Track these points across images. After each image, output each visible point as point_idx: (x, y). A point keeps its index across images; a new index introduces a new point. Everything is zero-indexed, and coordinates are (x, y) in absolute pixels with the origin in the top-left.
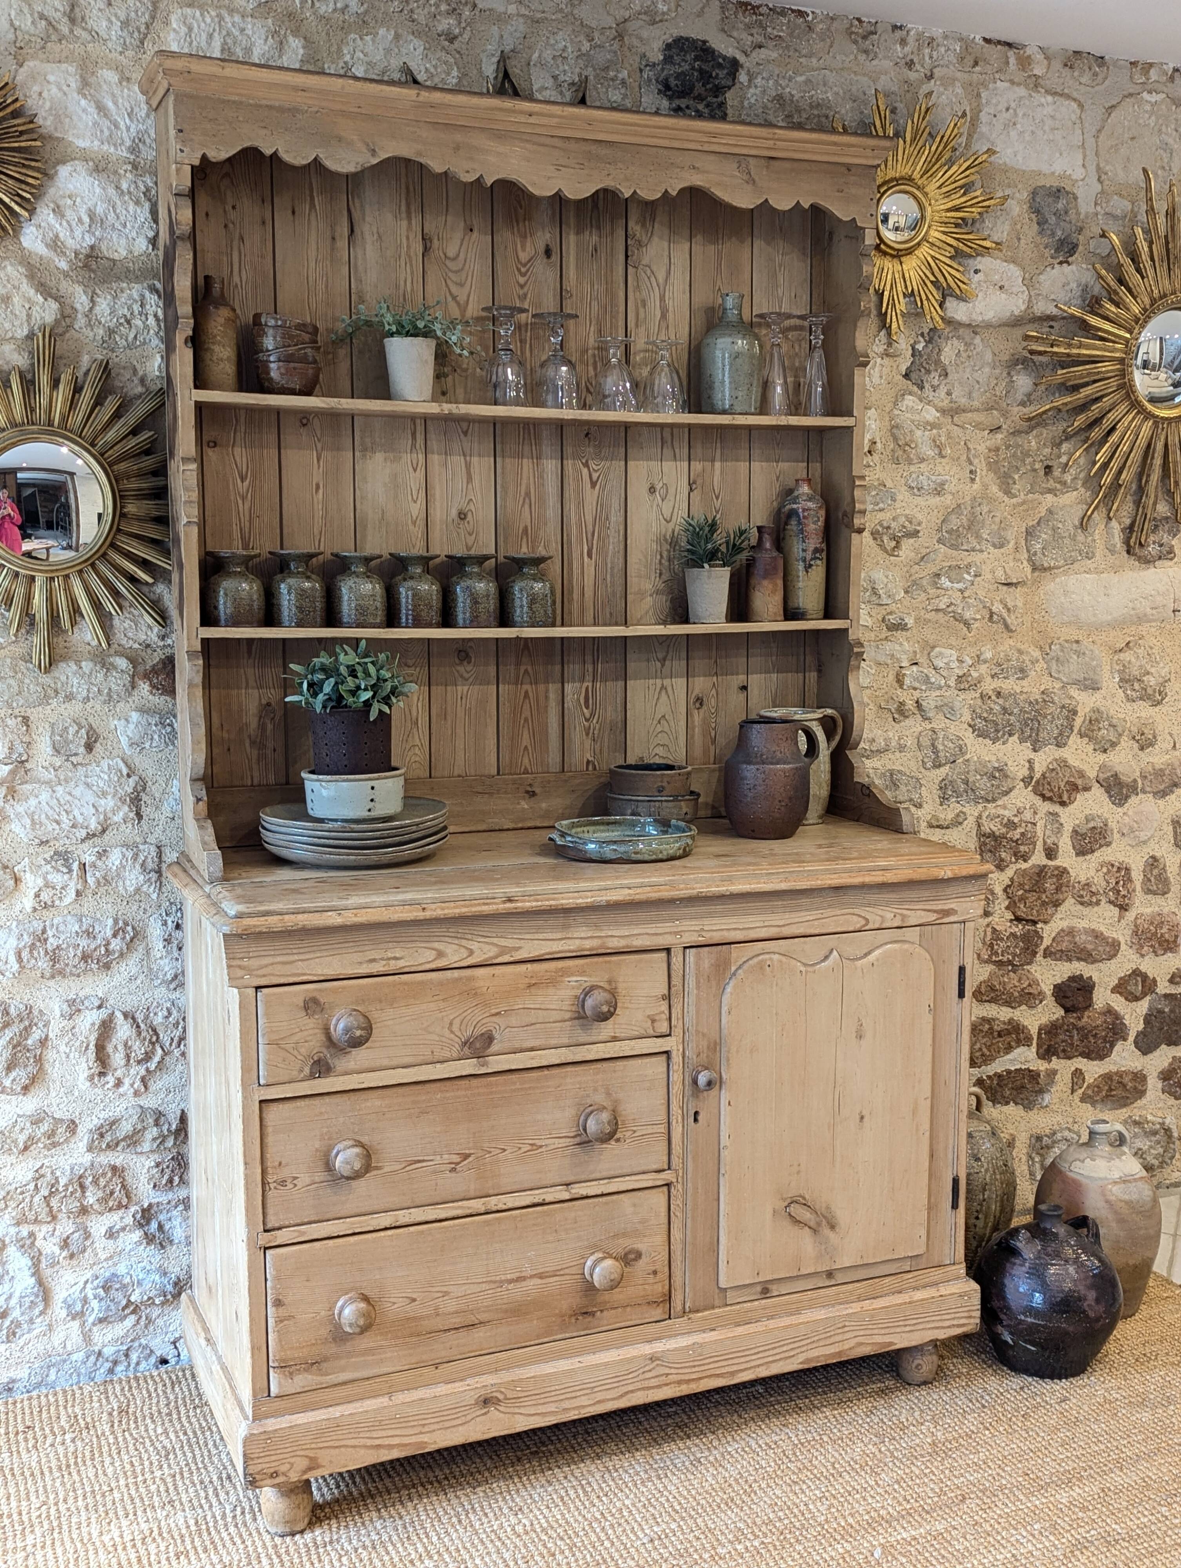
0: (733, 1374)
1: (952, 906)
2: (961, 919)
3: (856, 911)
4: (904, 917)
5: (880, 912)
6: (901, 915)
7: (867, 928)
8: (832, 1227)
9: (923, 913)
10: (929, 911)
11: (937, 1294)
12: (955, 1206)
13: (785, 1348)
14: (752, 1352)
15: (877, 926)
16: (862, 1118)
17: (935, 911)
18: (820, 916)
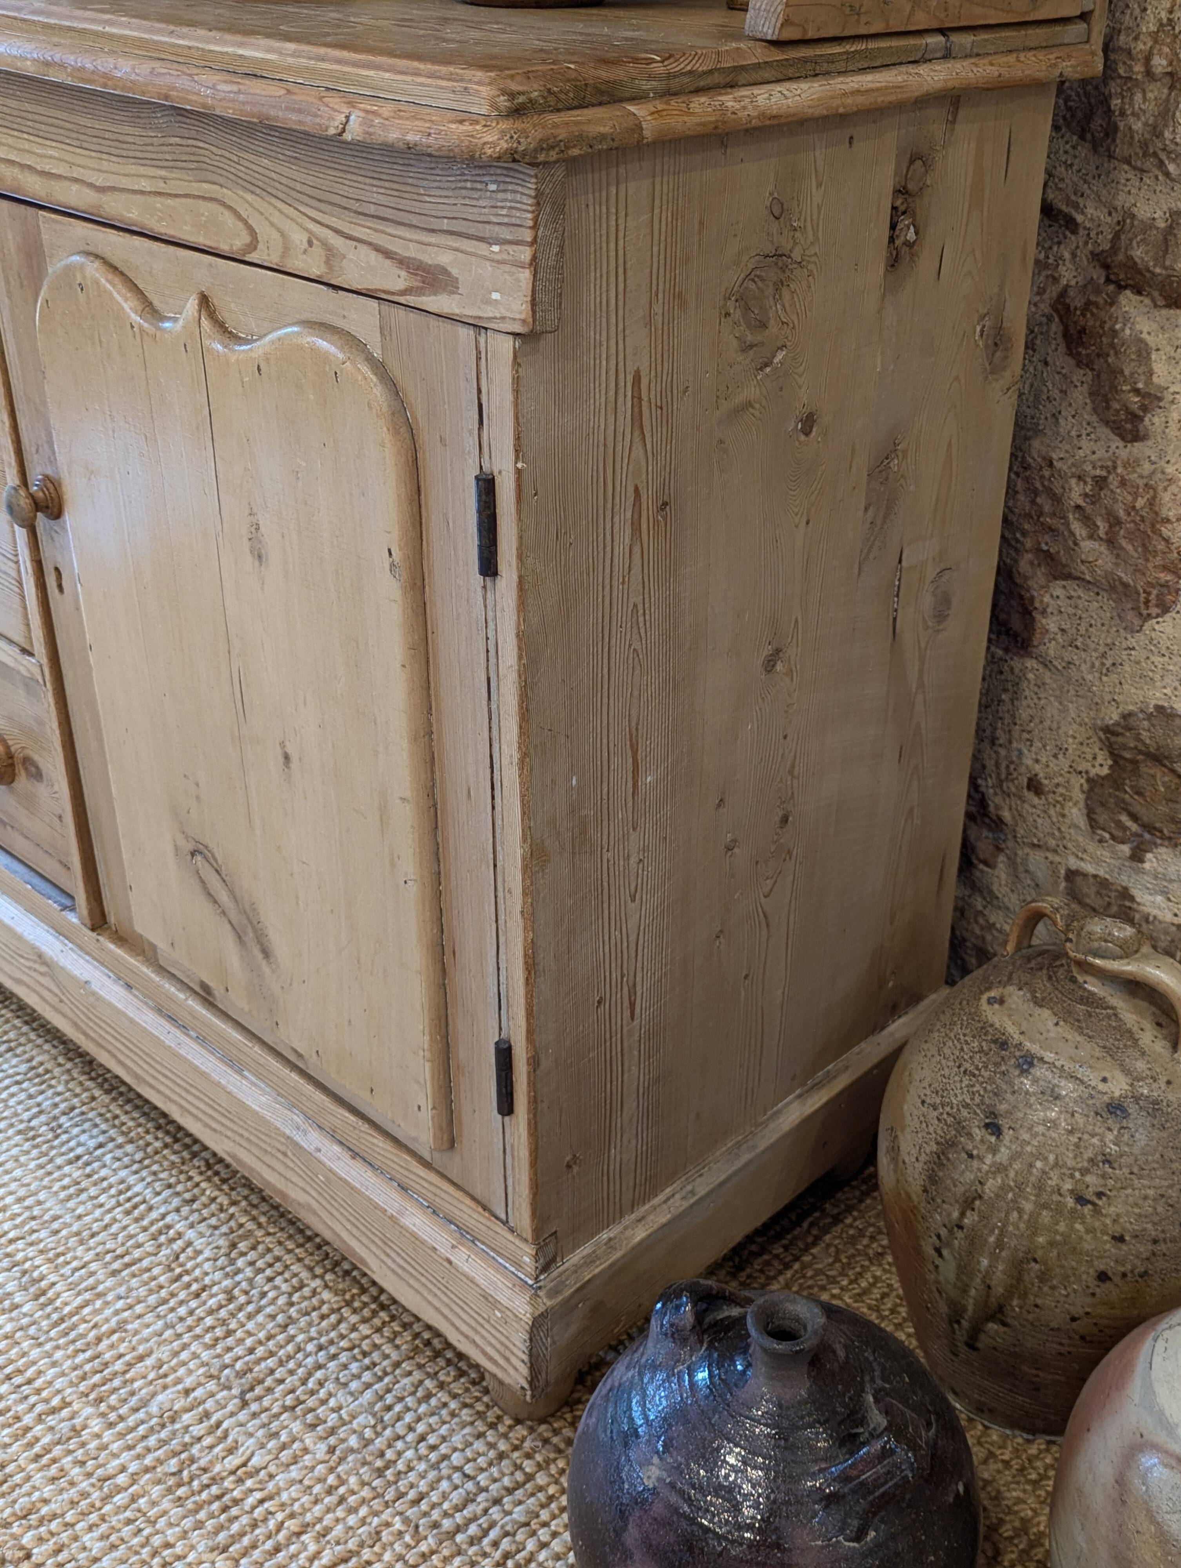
0: (137, 1077)
1: (444, 259)
2: (469, 312)
3: (226, 194)
4: (331, 254)
5: (276, 218)
6: (325, 245)
7: (252, 257)
8: (266, 953)
9: (373, 256)
10: (388, 254)
11: (444, 1250)
12: (506, 1106)
13: (202, 1106)
14: (159, 1067)
15: (273, 259)
16: (287, 757)
17: (403, 262)
18: (160, 186)
